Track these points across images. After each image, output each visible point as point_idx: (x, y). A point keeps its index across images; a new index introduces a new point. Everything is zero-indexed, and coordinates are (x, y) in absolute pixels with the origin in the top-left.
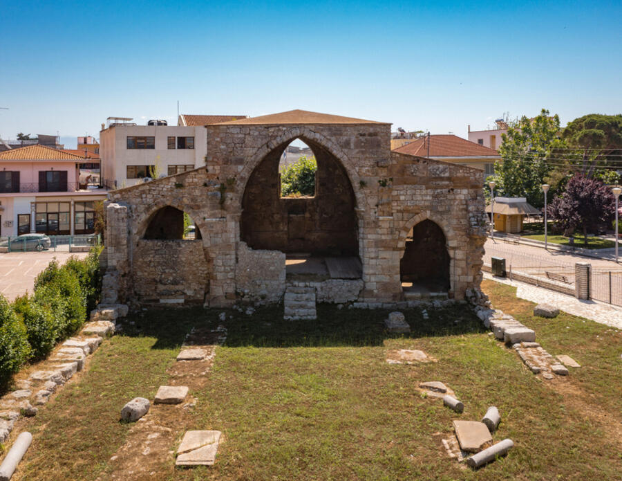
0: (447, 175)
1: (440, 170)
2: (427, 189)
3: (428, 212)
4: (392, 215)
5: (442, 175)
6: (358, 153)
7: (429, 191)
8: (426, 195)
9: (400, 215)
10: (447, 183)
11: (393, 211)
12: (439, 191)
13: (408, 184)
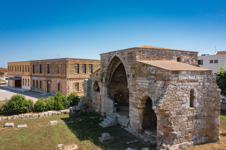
0: (154, 72)
1: (151, 70)
2: (147, 80)
3: (147, 92)
4: (136, 91)
5: (152, 73)
6: (127, 62)
7: (147, 81)
8: (146, 83)
9: (138, 91)
10: (153, 77)
11: (137, 90)
12: (151, 81)
13: (141, 77)
